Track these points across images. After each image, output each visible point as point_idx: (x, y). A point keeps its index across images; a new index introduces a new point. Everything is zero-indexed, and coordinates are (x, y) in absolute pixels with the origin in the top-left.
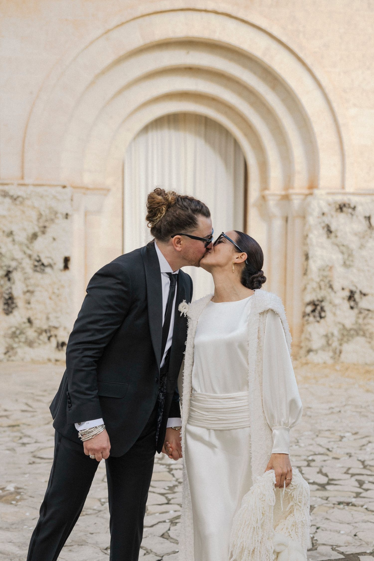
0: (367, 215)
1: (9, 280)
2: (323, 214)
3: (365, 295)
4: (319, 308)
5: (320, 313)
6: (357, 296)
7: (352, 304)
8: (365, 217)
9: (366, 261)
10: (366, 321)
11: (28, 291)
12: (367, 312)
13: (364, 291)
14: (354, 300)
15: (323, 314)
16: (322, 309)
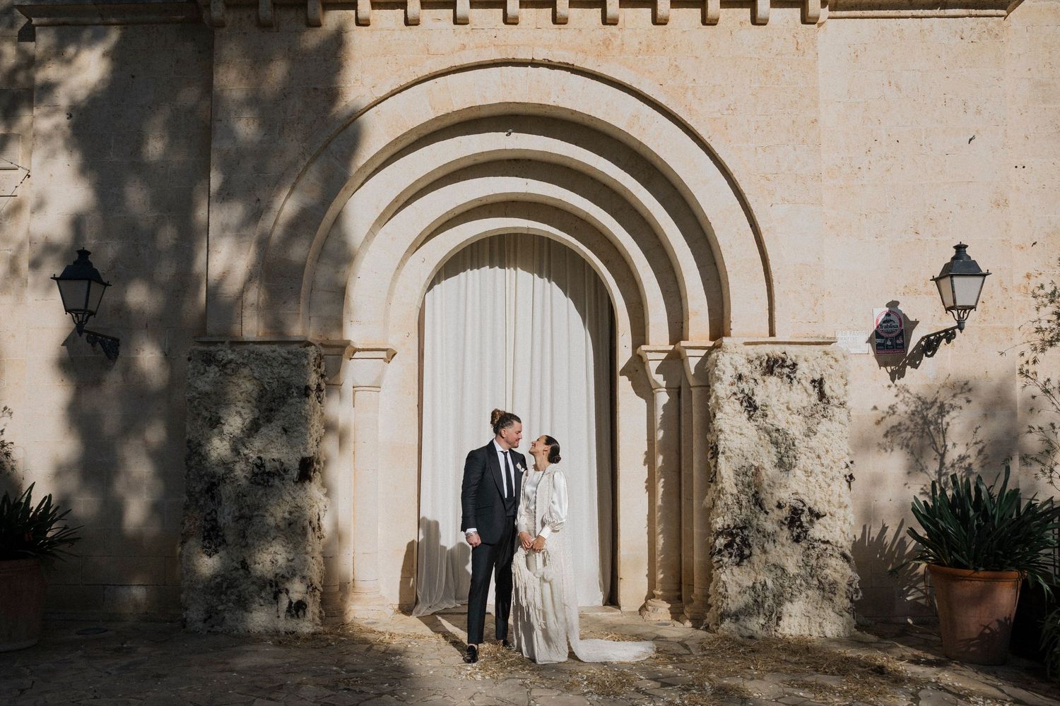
0: (817, 377)
1: (213, 498)
2: (740, 377)
3: (818, 516)
4: (738, 540)
5: (740, 550)
6: (804, 518)
7: (796, 531)
8: (813, 381)
9: (819, 457)
10: (821, 562)
11: (242, 517)
12: (823, 546)
13: (816, 509)
14: (801, 526)
15: (747, 552)
16: (745, 543)
